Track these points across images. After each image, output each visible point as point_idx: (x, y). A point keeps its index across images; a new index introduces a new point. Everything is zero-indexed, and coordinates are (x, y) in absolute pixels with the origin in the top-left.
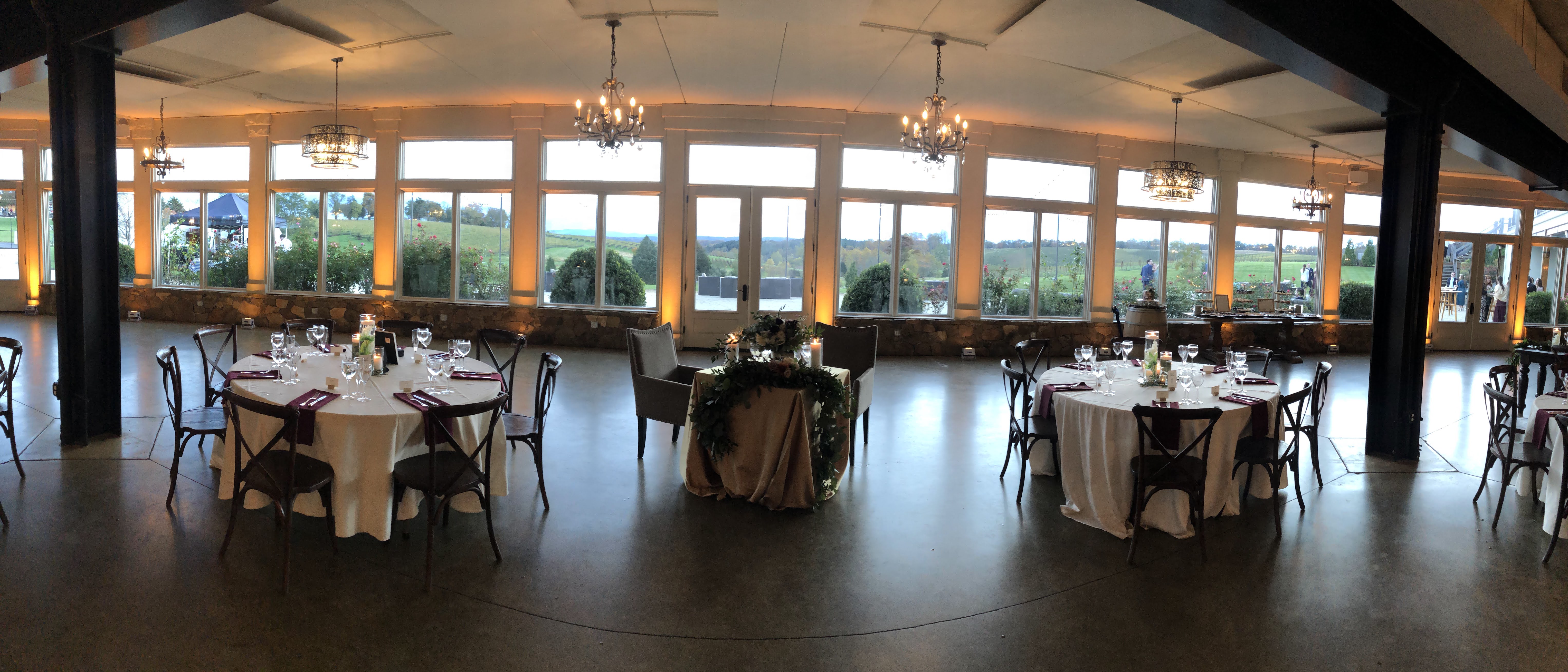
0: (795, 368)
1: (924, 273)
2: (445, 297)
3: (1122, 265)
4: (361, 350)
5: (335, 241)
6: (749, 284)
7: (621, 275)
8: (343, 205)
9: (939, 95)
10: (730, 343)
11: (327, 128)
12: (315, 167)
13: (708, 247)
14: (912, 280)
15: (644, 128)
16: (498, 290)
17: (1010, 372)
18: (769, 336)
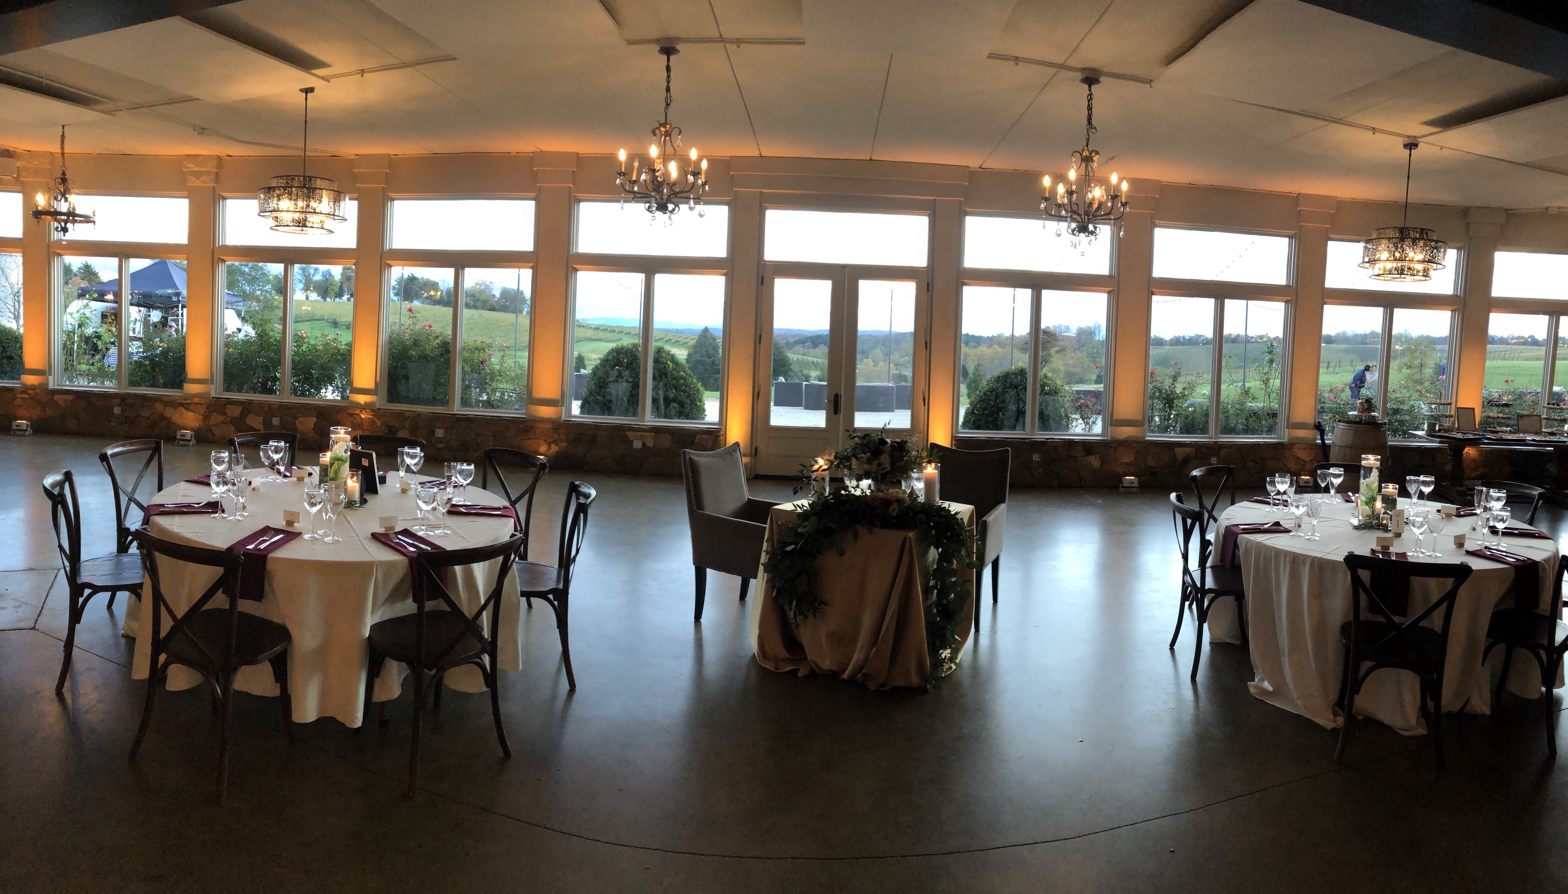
0: (905, 503)
1: (1073, 378)
2: (443, 406)
3: (1328, 367)
4: (331, 474)
5: (304, 329)
6: (842, 393)
7: (673, 378)
8: (316, 282)
9: (1091, 148)
10: (817, 470)
11: (292, 179)
12: (276, 230)
13: (787, 342)
14: (1056, 387)
15: (707, 188)
16: (511, 396)
17: (1183, 509)
18: (869, 461)
